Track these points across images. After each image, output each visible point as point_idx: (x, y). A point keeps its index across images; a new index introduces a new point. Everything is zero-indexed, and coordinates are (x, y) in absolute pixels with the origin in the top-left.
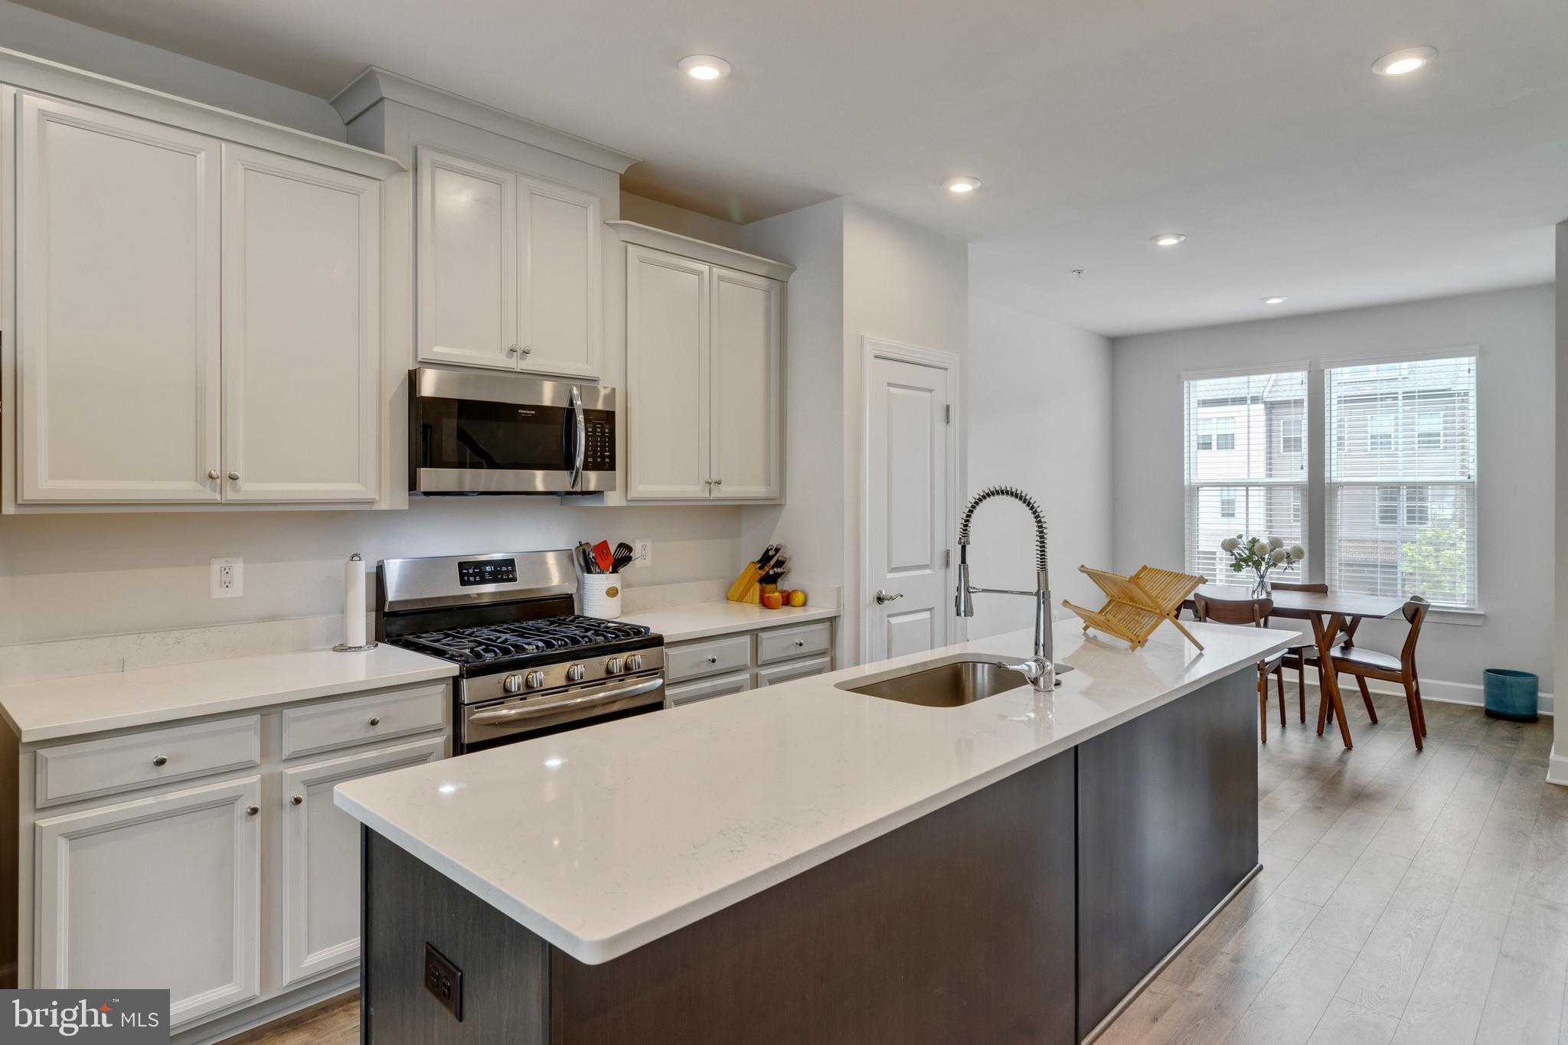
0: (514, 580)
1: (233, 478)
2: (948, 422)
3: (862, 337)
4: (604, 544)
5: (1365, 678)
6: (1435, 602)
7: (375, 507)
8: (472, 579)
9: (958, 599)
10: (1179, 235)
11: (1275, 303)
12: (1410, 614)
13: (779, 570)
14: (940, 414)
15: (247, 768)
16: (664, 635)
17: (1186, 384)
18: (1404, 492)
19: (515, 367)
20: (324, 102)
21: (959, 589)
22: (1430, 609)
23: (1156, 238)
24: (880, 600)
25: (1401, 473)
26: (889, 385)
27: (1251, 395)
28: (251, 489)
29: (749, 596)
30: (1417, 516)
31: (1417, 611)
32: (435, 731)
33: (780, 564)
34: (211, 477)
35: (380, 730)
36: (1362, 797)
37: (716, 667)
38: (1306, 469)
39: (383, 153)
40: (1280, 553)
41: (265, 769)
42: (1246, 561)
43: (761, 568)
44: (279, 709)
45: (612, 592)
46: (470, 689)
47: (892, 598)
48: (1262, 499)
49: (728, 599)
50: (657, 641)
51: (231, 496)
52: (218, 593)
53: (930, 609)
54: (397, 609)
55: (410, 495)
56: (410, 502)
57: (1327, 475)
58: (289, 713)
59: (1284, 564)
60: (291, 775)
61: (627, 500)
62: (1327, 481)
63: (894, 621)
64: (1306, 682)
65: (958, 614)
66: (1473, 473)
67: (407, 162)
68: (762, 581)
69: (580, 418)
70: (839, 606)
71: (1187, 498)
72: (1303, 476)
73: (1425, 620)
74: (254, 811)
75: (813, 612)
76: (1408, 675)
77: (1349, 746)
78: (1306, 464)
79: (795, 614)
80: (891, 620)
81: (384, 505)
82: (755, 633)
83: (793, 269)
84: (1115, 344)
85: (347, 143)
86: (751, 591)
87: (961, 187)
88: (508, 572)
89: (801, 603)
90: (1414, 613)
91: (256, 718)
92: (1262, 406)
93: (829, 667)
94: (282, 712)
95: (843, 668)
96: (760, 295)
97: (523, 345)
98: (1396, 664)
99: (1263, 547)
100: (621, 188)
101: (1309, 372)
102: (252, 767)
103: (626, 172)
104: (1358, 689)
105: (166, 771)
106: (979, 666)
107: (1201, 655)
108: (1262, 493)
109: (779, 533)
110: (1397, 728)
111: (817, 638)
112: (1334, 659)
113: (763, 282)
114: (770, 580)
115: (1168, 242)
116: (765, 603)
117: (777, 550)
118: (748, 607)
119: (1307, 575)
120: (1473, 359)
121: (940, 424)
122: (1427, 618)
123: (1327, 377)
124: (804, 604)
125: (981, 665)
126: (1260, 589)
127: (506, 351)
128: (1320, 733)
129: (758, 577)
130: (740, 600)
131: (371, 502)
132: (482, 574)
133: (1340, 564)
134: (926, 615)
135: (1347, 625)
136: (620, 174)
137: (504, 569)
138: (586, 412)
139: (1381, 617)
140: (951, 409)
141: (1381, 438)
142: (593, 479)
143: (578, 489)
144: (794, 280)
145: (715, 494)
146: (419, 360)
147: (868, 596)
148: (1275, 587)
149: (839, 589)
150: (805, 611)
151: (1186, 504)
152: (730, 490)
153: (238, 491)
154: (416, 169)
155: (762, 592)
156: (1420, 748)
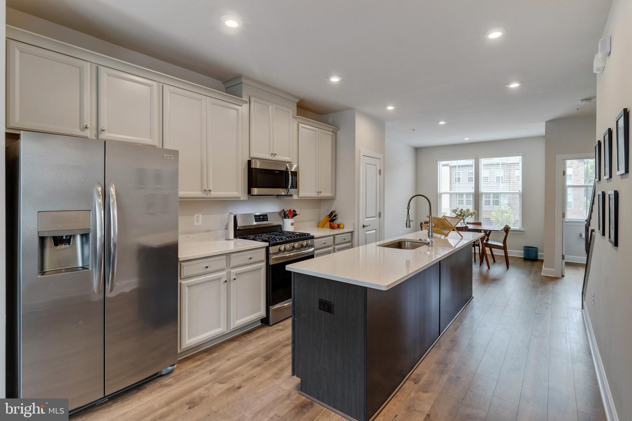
0: (268, 220)
1: (210, 191)
2: (380, 175)
3: (360, 150)
4: (291, 210)
5: (492, 249)
6: (512, 227)
7: (240, 199)
8: (258, 220)
9: (407, 223)
10: (445, 121)
11: (467, 139)
12: (506, 230)
13: (335, 218)
14: (378, 172)
15: (223, 270)
16: (314, 235)
17: (438, 162)
18: (492, 195)
19: (272, 159)
20: (221, 82)
21: (407, 221)
22: (510, 229)
23: (439, 122)
24: (364, 226)
25: (500, 190)
26: (366, 164)
27: (458, 165)
28: (214, 194)
29: (326, 226)
30: (497, 203)
31: (507, 229)
32: (262, 261)
33: (335, 216)
34: (205, 190)
35: (252, 260)
36: (495, 280)
37: (326, 245)
38: (474, 188)
39: (242, 98)
40: (470, 213)
41: (226, 270)
42: (460, 215)
43: (329, 217)
44: (229, 254)
45: (292, 224)
46: (272, 250)
47: (367, 226)
48: (449, 197)
49: (318, 227)
50: (313, 237)
51: (209, 196)
52: (196, 224)
53: (376, 230)
54: (241, 228)
55: (248, 196)
56: (248, 198)
57: (480, 190)
58: (232, 255)
59: (470, 217)
60: (233, 272)
61: (298, 197)
62: (480, 192)
63: (367, 233)
64: (476, 252)
65: (407, 227)
66: (521, 190)
67: (247, 100)
68: (330, 221)
69: (290, 173)
70: (354, 228)
71: (439, 197)
72: (473, 191)
73: (509, 233)
74: (226, 281)
75: (345, 230)
76: (504, 248)
77: (489, 268)
78: (474, 187)
79: (341, 231)
80: (366, 232)
81: (242, 199)
82: (334, 236)
83: (339, 129)
84: (417, 150)
85: (226, 93)
86: (327, 224)
87: (390, 108)
88: (266, 218)
89: (342, 228)
90: (507, 230)
91: (224, 257)
92: (449, 167)
93: (351, 247)
94: (230, 255)
95: (355, 247)
96: (330, 137)
97: (274, 153)
98: (502, 245)
99: (465, 211)
100: (297, 107)
101: (475, 160)
102: (224, 270)
103: (299, 102)
104: (491, 253)
105: (208, 270)
106: (406, 242)
107: (462, 238)
108: (449, 196)
109: (335, 207)
110: (501, 263)
111: (348, 237)
112: (485, 243)
113: (331, 133)
114: (332, 221)
115: (442, 123)
116: (332, 227)
117: (334, 212)
118: (325, 229)
119: (474, 220)
120: (521, 157)
121: (378, 175)
122: (509, 232)
123: (480, 162)
124: (343, 228)
125: (407, 242)
126: (463, 224)
127: (270, 154)
128: (480, 265)
129: (329, 220)
130: (323, 227)
131: (239, 198)
132: (260, 219)
133: (483, 218)
134: (374, 231)
135: (488, 233)
136: (297, 103)
137: (265, 217)
138: (291, 172)
139: (498, 231)
140: (381, 170)
141: (485, 178)
142: (292, 191)
143: (288, 194)
144: (338, 132)
145: (320, 196)
146: (251, 157)
147: (361, 226)
148: (468, 223)
149: (354, 223)
150: (343, 230)
151: (438, 199)
152: (324, 195)
153: (210, 194)
154: (250, 103)
155: (330, 224)
156: (508, 268)
